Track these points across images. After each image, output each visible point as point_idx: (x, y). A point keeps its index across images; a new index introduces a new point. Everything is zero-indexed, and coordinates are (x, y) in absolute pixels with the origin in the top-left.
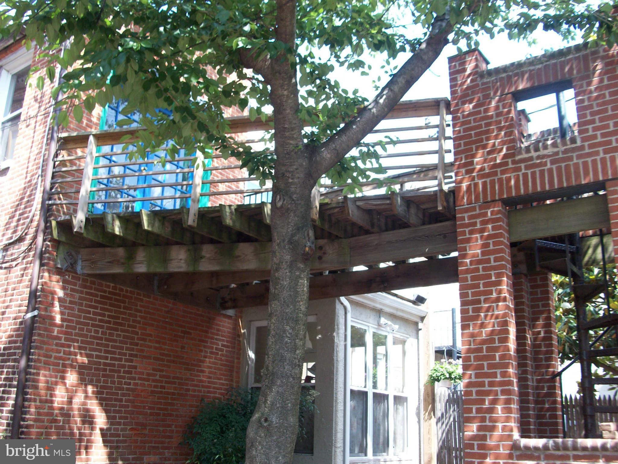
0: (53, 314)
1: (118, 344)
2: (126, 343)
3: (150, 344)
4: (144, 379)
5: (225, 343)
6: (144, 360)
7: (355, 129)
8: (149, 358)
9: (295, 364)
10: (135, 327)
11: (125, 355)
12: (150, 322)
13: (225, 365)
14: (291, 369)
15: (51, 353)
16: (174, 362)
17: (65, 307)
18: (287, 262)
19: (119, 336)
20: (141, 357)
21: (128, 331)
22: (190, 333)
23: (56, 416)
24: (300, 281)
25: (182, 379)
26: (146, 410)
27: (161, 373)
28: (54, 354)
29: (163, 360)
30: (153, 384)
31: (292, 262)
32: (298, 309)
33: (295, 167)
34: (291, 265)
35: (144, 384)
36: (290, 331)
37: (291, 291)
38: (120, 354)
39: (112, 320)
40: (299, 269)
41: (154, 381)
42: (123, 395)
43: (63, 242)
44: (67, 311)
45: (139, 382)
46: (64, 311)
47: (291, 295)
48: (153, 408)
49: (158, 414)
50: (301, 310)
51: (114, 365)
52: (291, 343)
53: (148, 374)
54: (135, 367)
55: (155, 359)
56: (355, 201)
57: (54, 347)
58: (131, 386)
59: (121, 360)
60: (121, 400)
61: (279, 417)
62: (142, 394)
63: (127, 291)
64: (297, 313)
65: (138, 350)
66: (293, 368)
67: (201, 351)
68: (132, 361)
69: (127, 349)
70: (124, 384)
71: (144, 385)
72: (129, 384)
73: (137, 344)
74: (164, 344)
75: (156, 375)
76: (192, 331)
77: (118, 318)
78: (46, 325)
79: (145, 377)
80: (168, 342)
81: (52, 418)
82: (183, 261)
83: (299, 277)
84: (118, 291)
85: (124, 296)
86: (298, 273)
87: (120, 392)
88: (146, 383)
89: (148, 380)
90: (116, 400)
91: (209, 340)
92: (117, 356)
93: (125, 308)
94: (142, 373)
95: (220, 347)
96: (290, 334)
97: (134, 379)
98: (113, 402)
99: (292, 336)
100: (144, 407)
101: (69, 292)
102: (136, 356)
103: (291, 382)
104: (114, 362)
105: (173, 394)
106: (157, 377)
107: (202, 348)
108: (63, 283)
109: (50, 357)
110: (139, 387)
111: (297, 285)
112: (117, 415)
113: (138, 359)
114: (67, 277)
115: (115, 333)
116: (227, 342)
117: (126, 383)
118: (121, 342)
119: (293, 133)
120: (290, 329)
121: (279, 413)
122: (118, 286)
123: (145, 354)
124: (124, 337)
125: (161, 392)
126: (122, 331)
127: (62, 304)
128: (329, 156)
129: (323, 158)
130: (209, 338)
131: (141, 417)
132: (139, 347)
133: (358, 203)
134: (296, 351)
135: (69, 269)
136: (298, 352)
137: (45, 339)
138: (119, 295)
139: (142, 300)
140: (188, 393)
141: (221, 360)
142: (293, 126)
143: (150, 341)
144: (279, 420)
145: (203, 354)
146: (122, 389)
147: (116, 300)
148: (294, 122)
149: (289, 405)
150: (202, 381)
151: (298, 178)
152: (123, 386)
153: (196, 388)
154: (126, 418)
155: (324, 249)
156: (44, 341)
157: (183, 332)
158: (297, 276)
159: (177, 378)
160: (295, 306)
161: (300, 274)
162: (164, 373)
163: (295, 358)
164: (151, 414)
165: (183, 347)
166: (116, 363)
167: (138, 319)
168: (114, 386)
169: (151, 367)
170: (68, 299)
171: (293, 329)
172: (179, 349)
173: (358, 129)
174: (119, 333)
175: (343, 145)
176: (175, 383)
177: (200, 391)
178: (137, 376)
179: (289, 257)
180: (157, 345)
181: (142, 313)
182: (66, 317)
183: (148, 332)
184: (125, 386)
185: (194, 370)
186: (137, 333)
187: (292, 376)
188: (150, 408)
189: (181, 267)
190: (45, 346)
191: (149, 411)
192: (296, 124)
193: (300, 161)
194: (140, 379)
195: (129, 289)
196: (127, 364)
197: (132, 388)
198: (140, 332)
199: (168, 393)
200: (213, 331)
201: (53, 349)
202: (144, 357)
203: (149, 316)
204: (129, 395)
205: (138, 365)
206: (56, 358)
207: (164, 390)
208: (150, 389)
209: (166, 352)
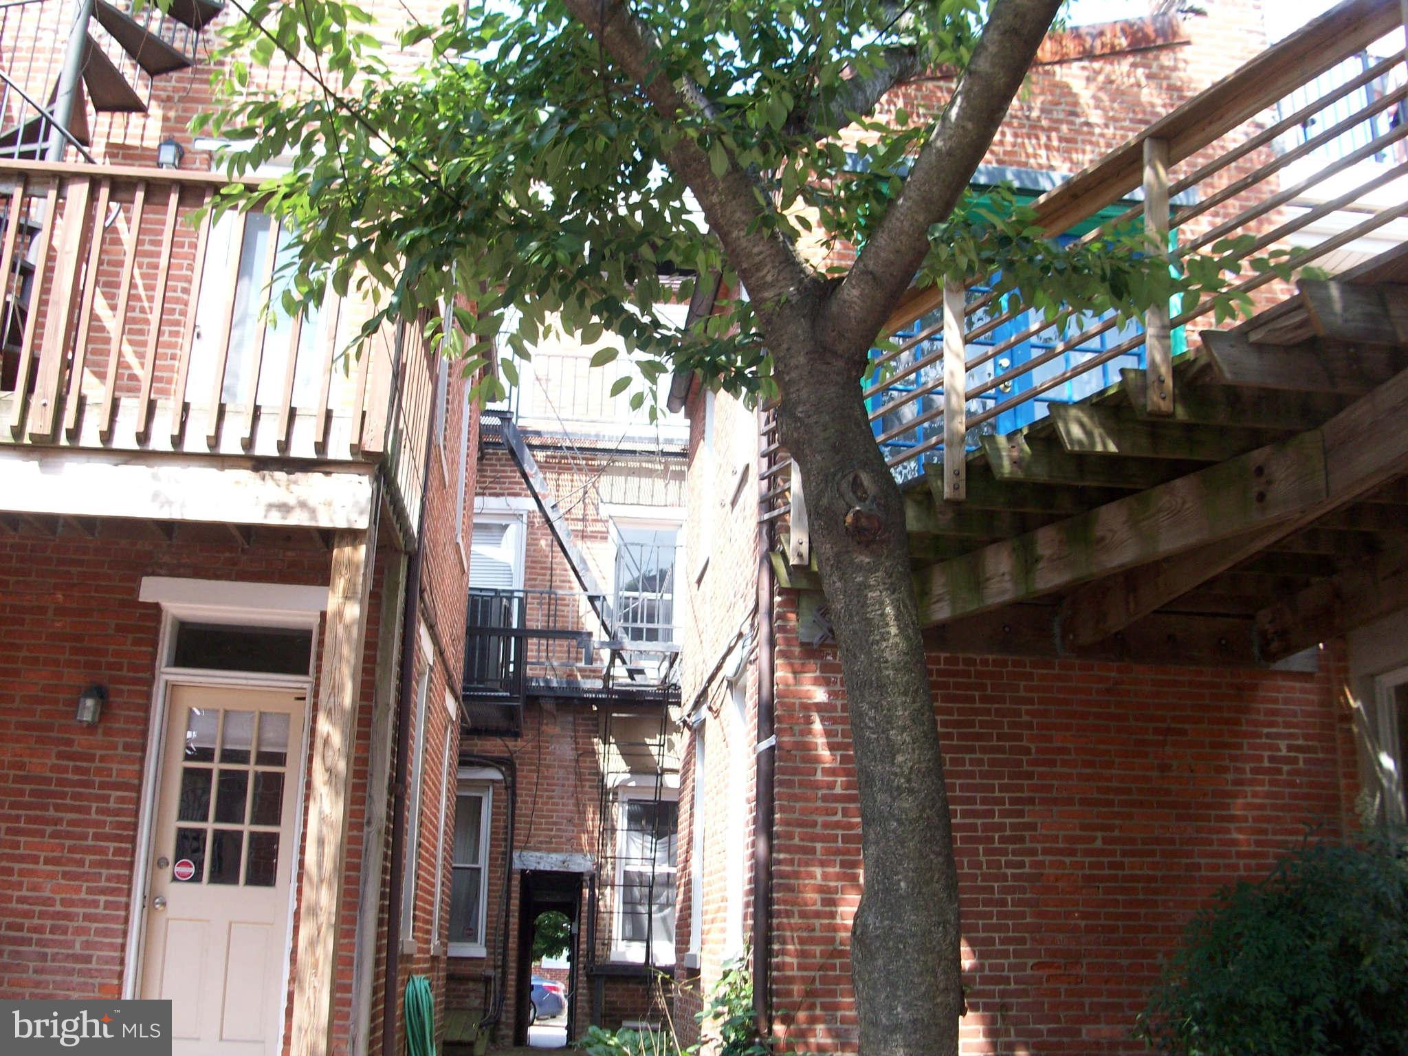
0: (810, 739)
1: (978, 781)
2: (1000, 776)
3: (1066, 770)
4: (1061, 852)
5: (1300, 742)
6: (1055, 809)
7: (902, 206)
8: (1070, 801)
9: (898, 787)
10: (1019, 738)
11: (1001, 801)
12: (1058, 721)
13: (1306, 797)
14: (889, 800)
15: (815, 817)
16: (1141, 804)
17: (834, 721)
18: (828, 559)
19: (980, 762)
20: (1043, 801)
21: (1000, 750)
22: (1183, 732)
23: (841, 944)
24: (870, 595)
25: (1172, 841)
26: (1073, 922)
27: (1108, 834)
28: (820, 819)
29: (1110, 803)
30: (1087, 860)
31: (837, 555)
32: (877, 660)
33: (785, 346)
34: (839, 562)
35: (1064, 863)
36: (872, 713)
37: (852, 623)
38: (984, 801)
39: (955, 731)
40: (860, 568)
41: (1088, 853)
42: (1006, 890)
43: (805, 590)
44: (839, 728)
45: (1048, 858)
46: (834, 727)
47: (855, 633)
48: (1096, 916)
49: (1113, 929)
50: (887, 662)
51: (973, 827)
52: (877, 740)
53: (1069, 839)
54: (1032, 827)
55: (1083, 802)
56: (1246, 334)
57: (820, 804)
58: (1027, 870)
59: (990, 814)
60: (1003, 903)
61: (882, 914)
62: (1059, 884)
63: (985, 662)
64: (880, 670)
65: (1032, 788)
66: (894, 799)
67: (1225, 769)
68: (1020, 814)
69: (1003, 788)
70: (1007, 867)
71: (1061, 864)
72: (1021, 865)
73: (1030, 776)
74: (1109, 765)
75: (1094, 839)
76: (1187, 726)
77: (971, 724)
78: (795, 761)
79: (1061, 845)
80: (1117, 760)
81: (831, 948)
82: (1007, 578)
83: (865, 586)
84: (961, 667)
85: (979, 674)
86: (860, 579)
87: (996, 885)
88: (1067, 860)
89: (1072, 853)
90: (988, 903)
91: (1245, 741)
92: (978, 807)
93: (984, 699)
94: (1055, 839)
95: (1284, 752)
96: (873, 719)
97: (1033, 852)
98: (980, 908)
99: (878, 725)
100: (1068, 915)
101: (838, 687)
102: (1031, 801)
103: (894, 831)
104: (971, 821)
105: (1152, 879)
106: (1098, 844)
107: (1226, 763)
108: (821, 672)
109: (814, 824)
110: (1047, 871)
111: (864, 605)
112: (996, 935)
113: (1037, 808)
114: (829, 658)
115: (968, 756)
116: (1306, 737)
117: (1009, 865)
118: (984, 775)
119: (761, 274)
120: (870, 709)
121: (879, 904)
122: (961, 656)
123: (1055, 794)
124: (993, 763)
125: (1114, 878)
126: (984, 750)
127: (826, 715)
128: (855, 292)
129: (845, 302)
130: (1246, 735)
131: (1061, 936)
132: (1035, 781)
133: (1254, 337)
134: (894, 758)
135: (829, 641)
136: (900, 759)
137: (797, 791)
138: (967, 674)
139: (1030, 676)
140: (1197, 874)
141: (1291, 784)
142: (757, 259)
143: (1065, 763)
144: (881, 921)
145: (1230, 777)
146: (1004, 877)
147: (957, 686)
148: (756, 250)
149: (902, 884)
150: (1234, 842)
151: (797, 367)
152: (1003, 870)
153: (1221, 861)
154: (1022, 941)
155: (1266, 472)
156: (795, 794)
157: (1157, 731)
158: (860, 584)
159: (1157, 841)
160: (869, 654)
161: (866, 578)
162: (1116, 833)
163: (896, 774)
164: (1090, 929)
165: (1164, 768)
166: (979, 821)
167: (1026, 718)
168: (978, 872)
169: (1076, 821)
170: (839, 703)
171: (876, 706)
172: (1154, 774)
173: (909, 204)
174: (978, 755)
175: (882, 254)
176: (1151, 853)
177: (1235, 867)
178: (1039, 846)
179: (828, 546)
180: (1088, 771)
181: (1033, 704)
182: (839, 739)
183: (1056, 745)
184: (1009, 871)
185: (1207, 818)
186: (1027, 751)
187: (893, 816)
188: (1084, 916)
189: (1004, 592)
190: (798, 805)
191: (1083, 923)
192: (761, 253)
193: (792, 328)
194: (1046, 852)
195: (991, 657)
196: (1007, 821)
197: (1029, 874)
198: (1033, 747)
199: (1133, 878)
200: (1255, 717)
201: (817, 809)
202: (1055, 801)
203: (1053, 708)
204: (1023, 890)
205: (1039, 821)
206: (826, 825)
207: (1120, 873)
208: (1080, 873)
209: (1115, 784)
